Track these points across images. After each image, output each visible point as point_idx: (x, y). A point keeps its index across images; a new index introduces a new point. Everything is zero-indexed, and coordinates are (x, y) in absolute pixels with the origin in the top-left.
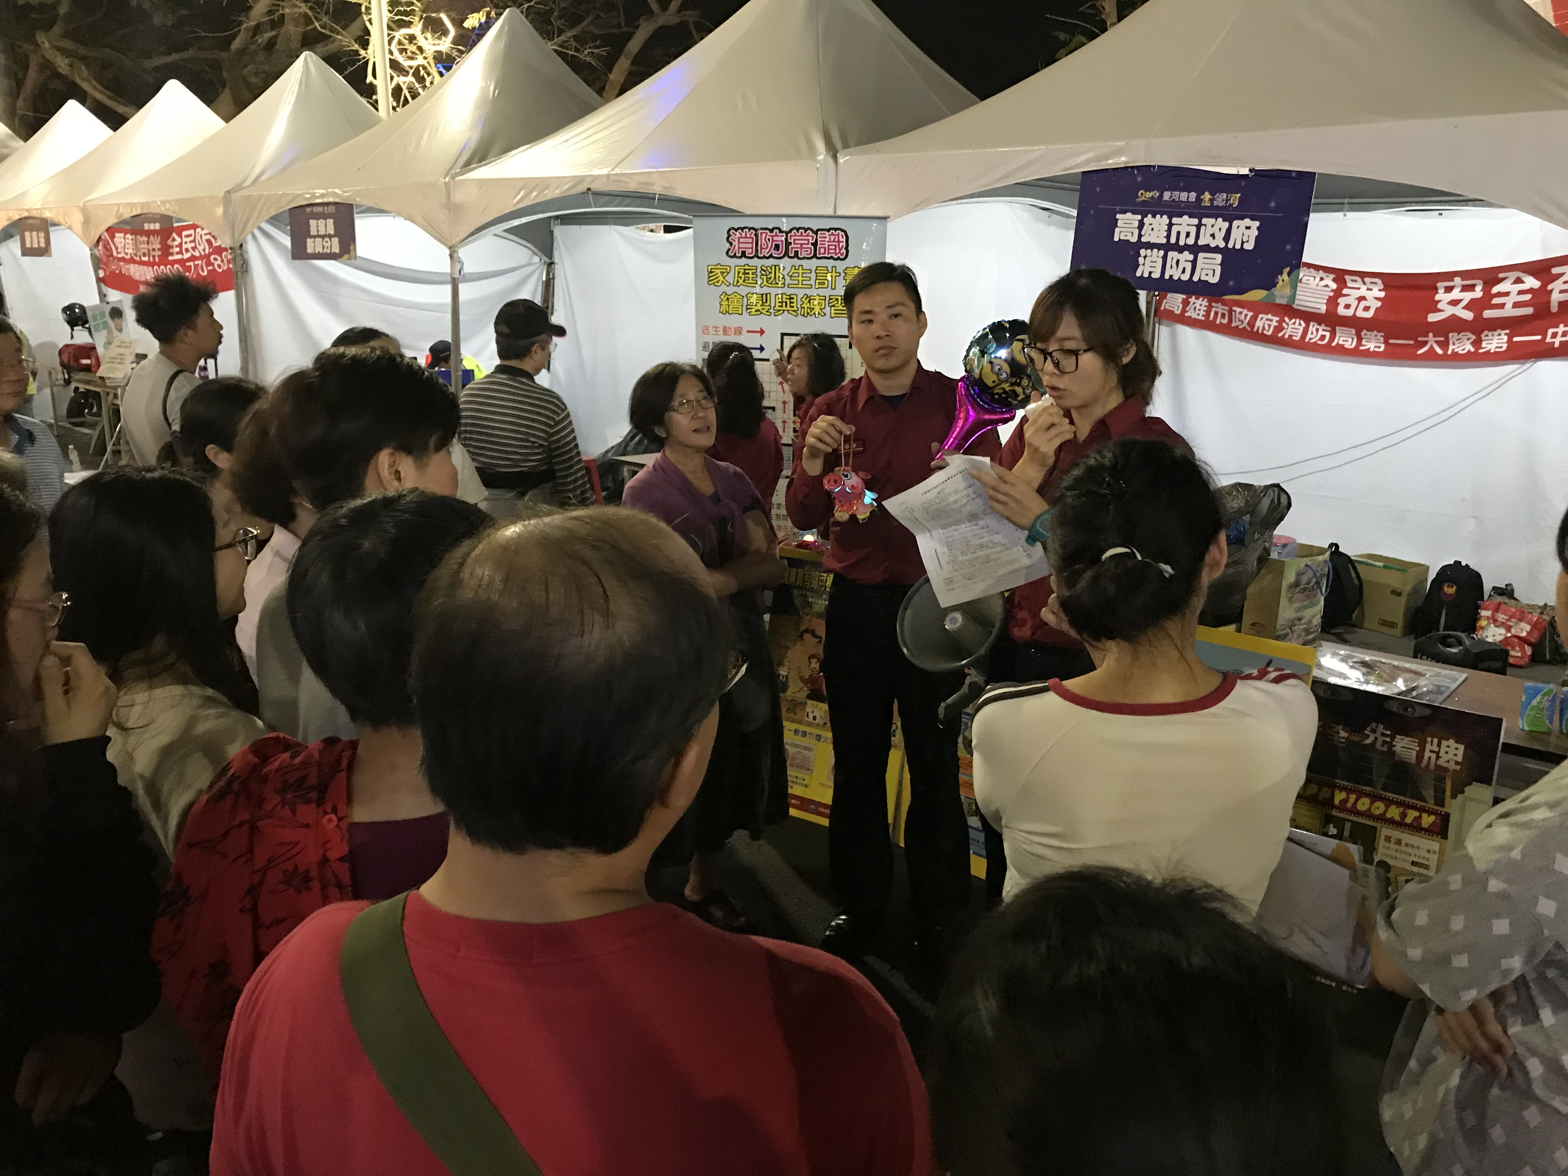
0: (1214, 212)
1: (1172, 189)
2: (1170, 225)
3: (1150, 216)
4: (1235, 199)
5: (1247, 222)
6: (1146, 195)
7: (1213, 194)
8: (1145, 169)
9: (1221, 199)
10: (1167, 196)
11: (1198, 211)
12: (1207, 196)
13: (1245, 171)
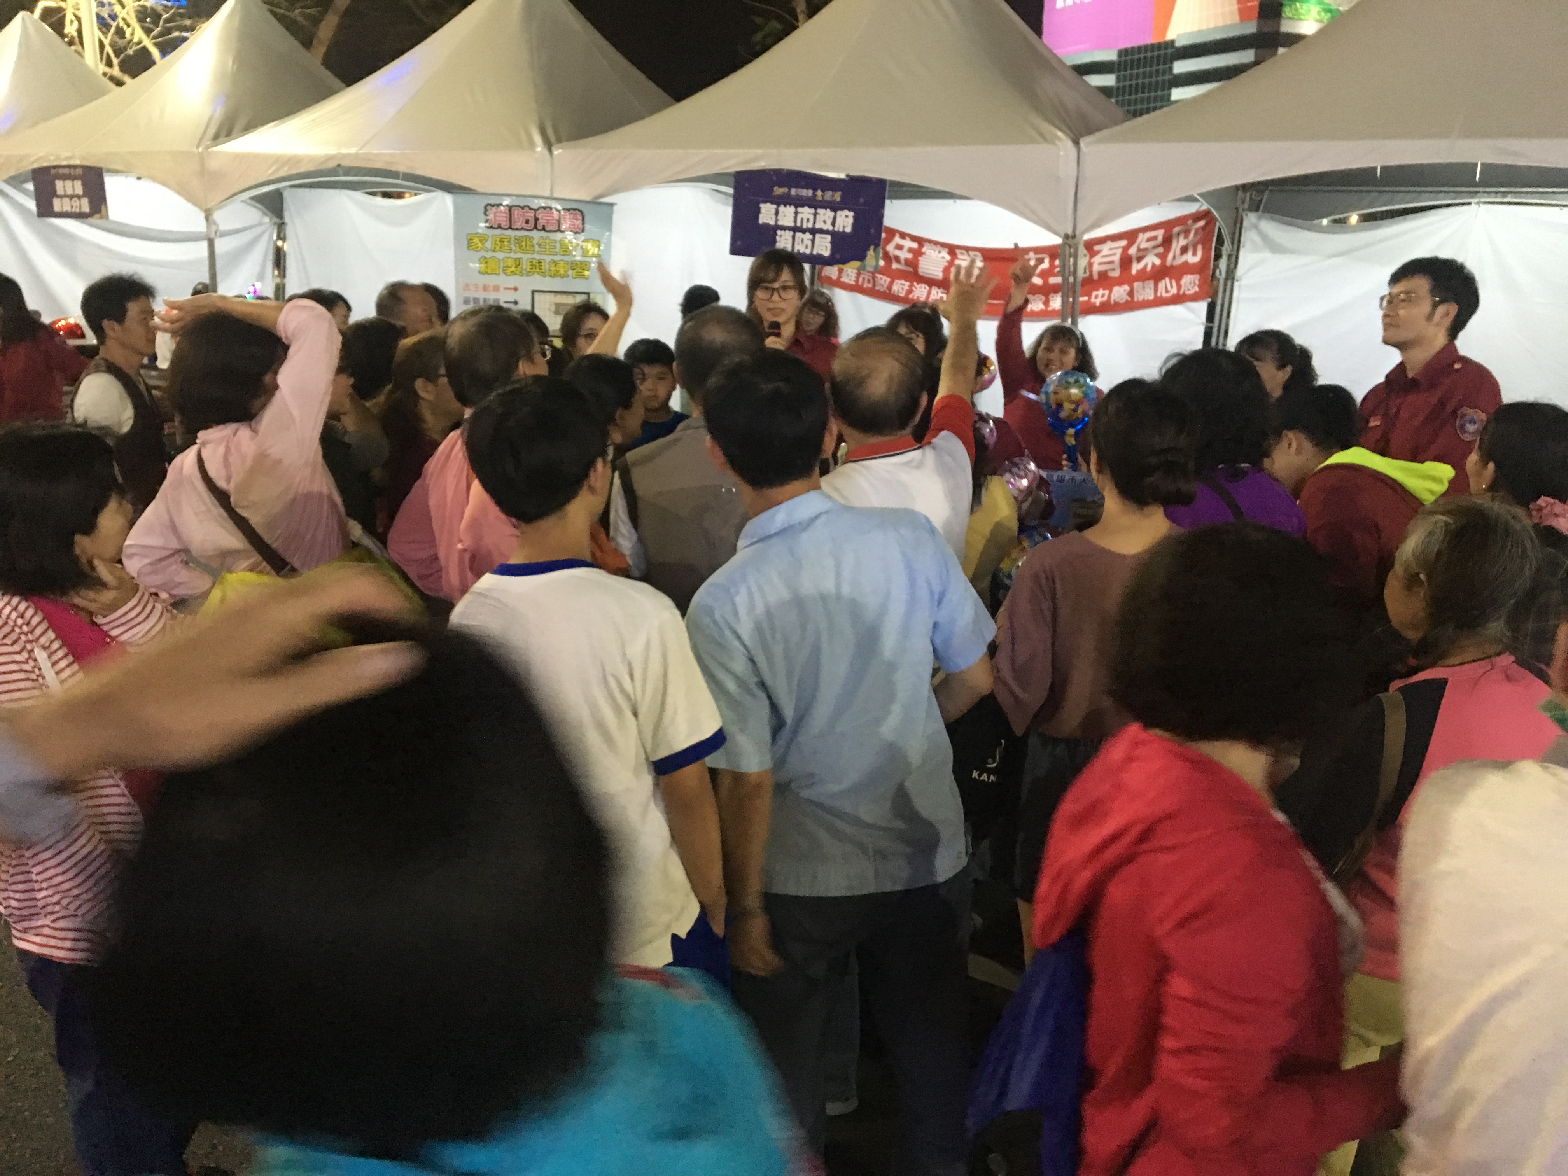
0: (825, 205)
1: (796, 187)
2: (796, 213)
3: (782, 206)
4: (838, 196)
5: (846, 212)
6: (779, 191)
7: (823, 191)
8: (778, 172)
9: (829, 195)
10: (793, 192)
11: (814, 204)
12: (819, 193)
13: (842, 176)
